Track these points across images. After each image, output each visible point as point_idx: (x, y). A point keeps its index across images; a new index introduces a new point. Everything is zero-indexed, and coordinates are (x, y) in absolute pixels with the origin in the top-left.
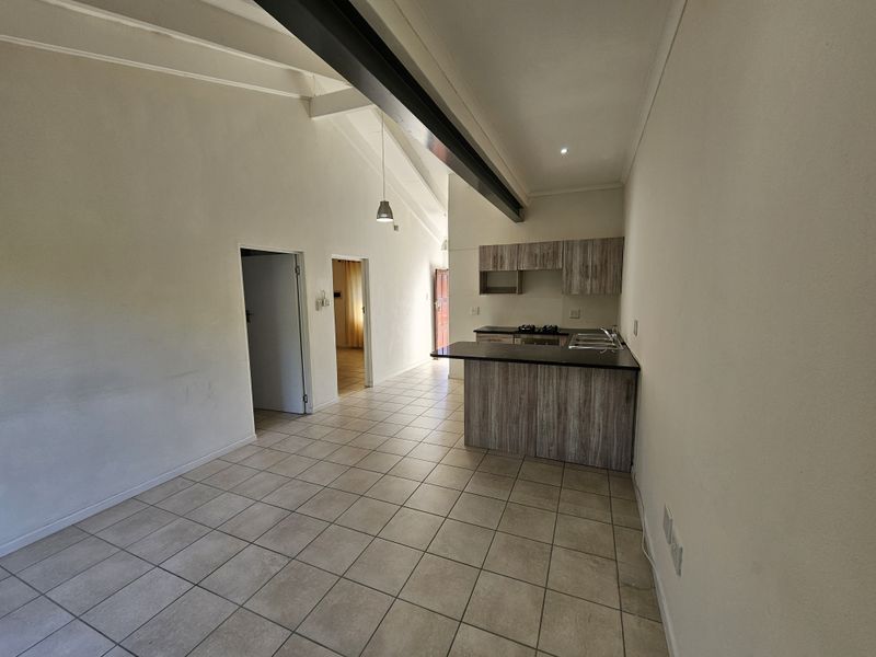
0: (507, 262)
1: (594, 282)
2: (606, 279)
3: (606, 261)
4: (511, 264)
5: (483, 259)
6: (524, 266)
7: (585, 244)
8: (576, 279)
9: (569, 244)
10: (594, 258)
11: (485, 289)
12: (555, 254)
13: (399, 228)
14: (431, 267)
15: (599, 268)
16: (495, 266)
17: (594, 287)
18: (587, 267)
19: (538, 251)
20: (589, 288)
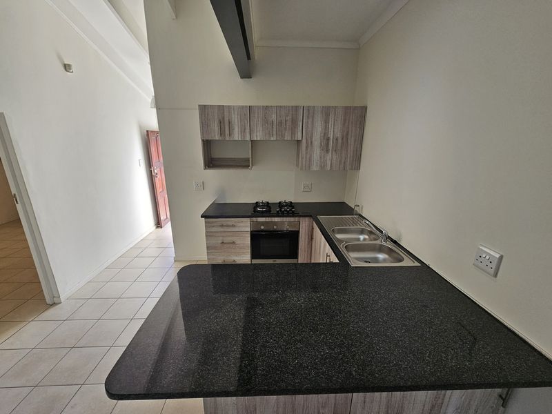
0: (236, 130)
1: (334, 157)
2: (346, 154)
3: (347, 134)
4: (243, 132)
5: (205, 124)
6: (258, 136)
7: (327, 111)
8: (317, 152)
9: (310, 111)
10: (335, 130)
11: (211, 163)
12: (294, 122)
13: (73, 68)
14: (141, 128)
15: (340, 141)
16: (222, 133)
17: (334, 162)
18: (328, 139)
19: (274, 117)
20: (329, 163)
